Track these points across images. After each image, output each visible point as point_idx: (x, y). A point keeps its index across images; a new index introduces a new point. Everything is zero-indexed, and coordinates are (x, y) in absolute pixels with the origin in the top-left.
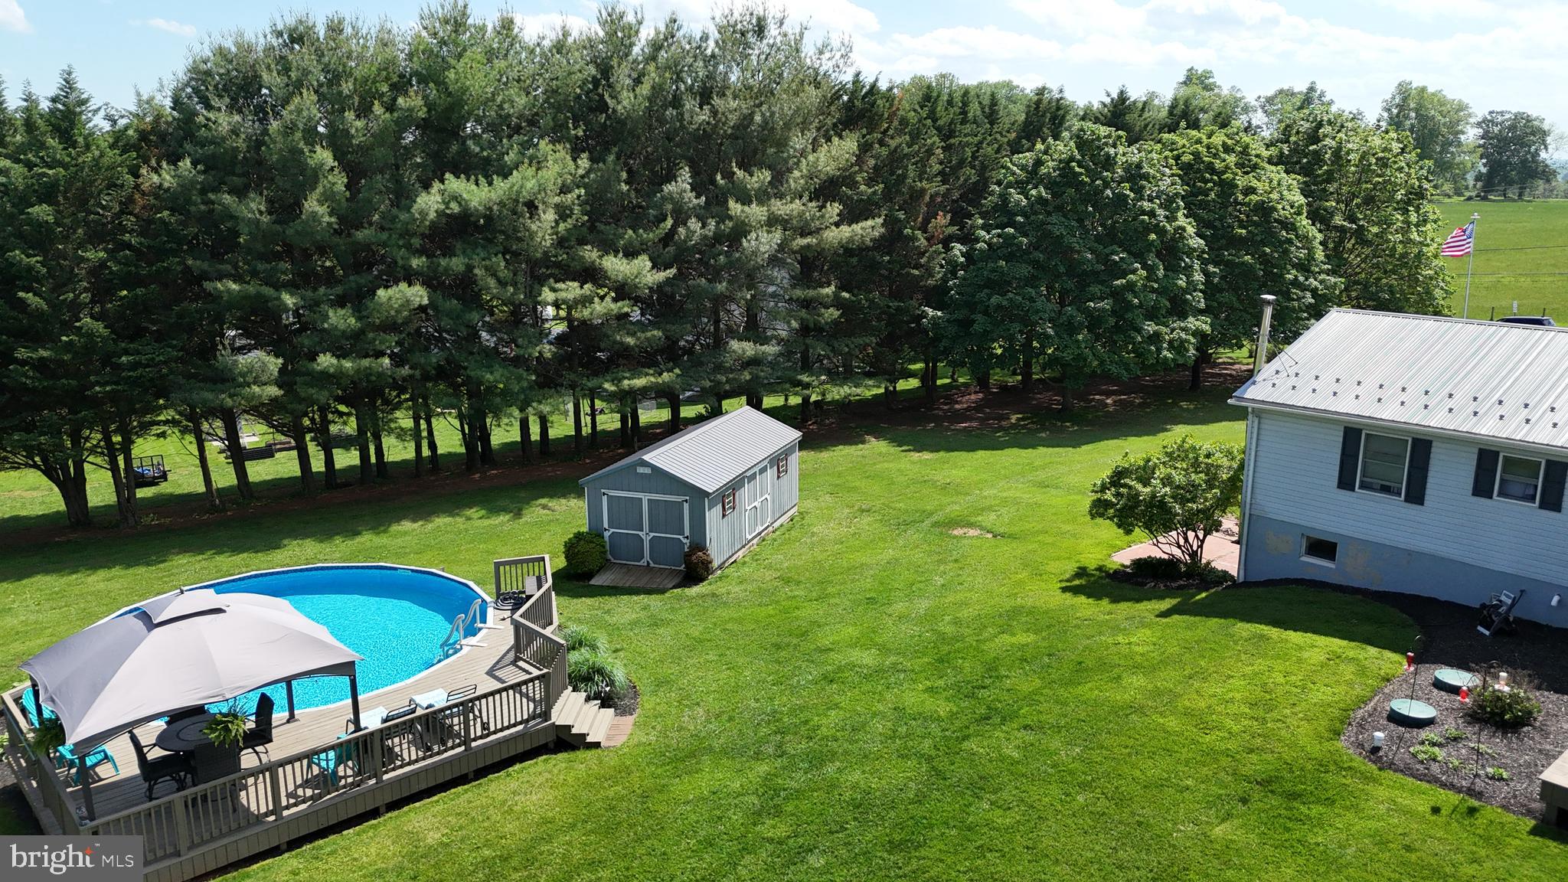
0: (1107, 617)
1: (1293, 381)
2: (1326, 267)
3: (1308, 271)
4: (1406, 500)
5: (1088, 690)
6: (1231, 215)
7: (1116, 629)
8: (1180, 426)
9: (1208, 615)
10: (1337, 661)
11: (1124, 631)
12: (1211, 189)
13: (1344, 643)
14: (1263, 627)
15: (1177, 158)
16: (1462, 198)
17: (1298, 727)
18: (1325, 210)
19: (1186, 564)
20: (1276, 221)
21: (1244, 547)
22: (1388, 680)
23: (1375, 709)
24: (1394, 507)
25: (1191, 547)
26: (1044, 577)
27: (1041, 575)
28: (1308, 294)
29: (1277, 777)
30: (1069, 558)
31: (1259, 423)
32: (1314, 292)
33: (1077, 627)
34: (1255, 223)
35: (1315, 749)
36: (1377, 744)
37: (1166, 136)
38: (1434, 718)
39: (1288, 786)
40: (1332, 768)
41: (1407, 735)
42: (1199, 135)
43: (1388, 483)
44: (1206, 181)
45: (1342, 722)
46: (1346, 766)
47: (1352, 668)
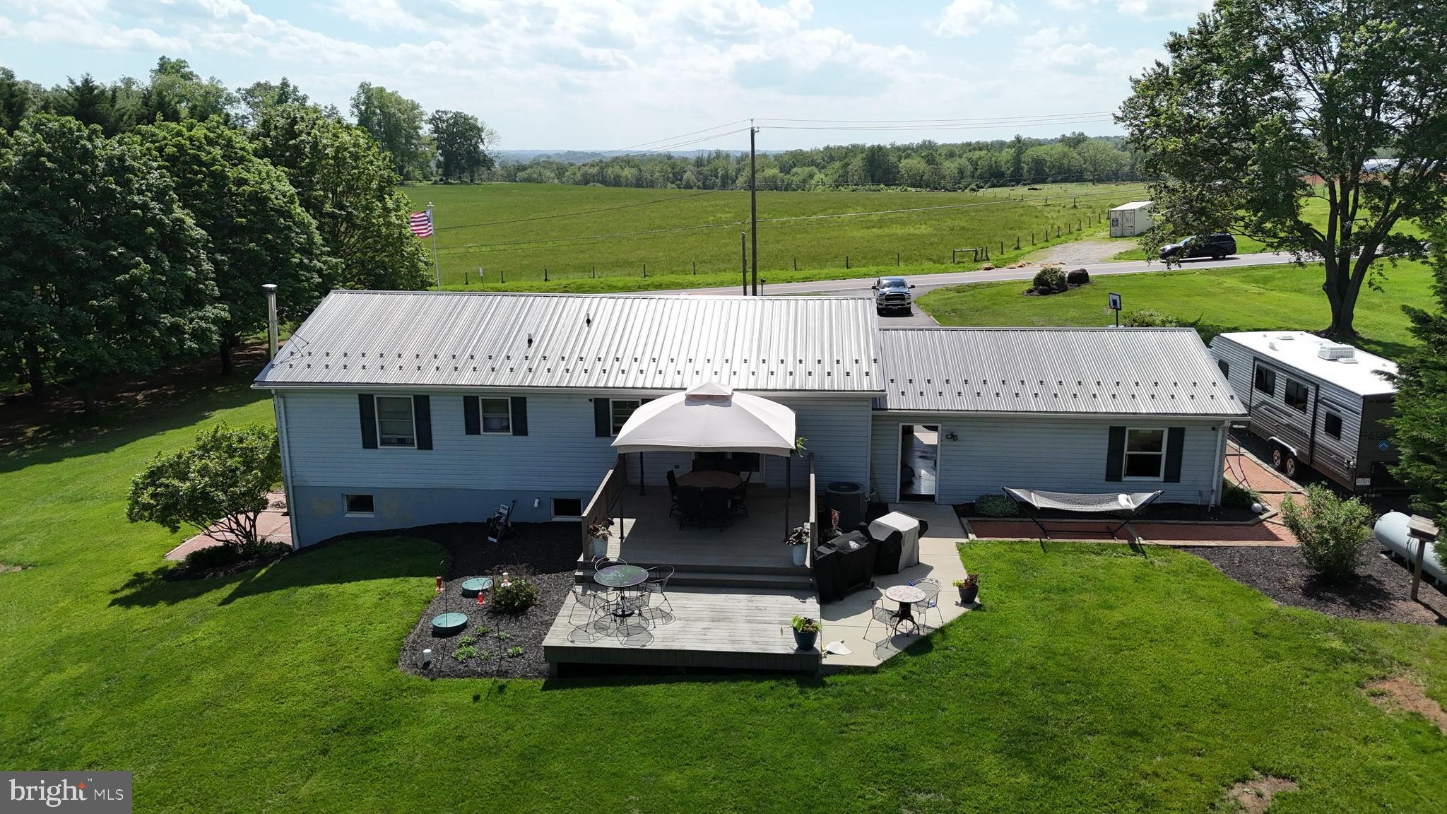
0: (167, 621)
1: (307, 360)
2: (326, 249)
3: (311, 254)
4: (419, 448)
5: (157, 702)
6: (227, 205)
7: (179, 630)
8: (218, 411)
9: (270, 590)
10: (387, 598)
11: (188, 630)
12: (203, 180)
13: (391, 581)
14: (321, 586)
15: (160, 150)
16: (430, 182)
17: (363, 667)
18: (316, 199)
19: (242, 546)
20: (272, 209)
21: (293, 517)
22: (429, 602)
23: (422, 630)
24: (410, 455)
25: (245, 529)
26: (92, 597)
27: (87, 597)
28: (316, 275)
29: (350, 719)
30: (118, 571)
31: (285, 402)
32: (320, 272)
33: (136, 640)
34: (252, 212)
35: (378, 681)
36: (426, 660)
37: (144, 127)
38: (466, 622)
39: (360, 723)
40: (395, 693)
41: (448, 644)
42: (179, 128)
43: (404, 437)
44: (196, 173)
45: (398, 650)
46: (405, 686)
47: (399, 601)
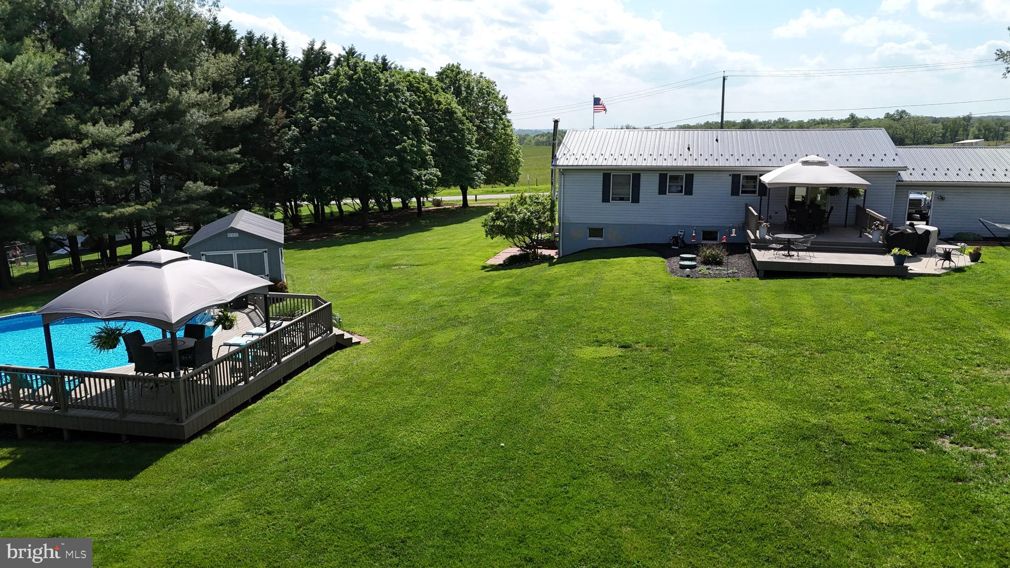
1: (574, 156)
4: (632, 202)
13: (636, 258)
19: (532, 255)
21: (561, 239)
24: (627, 205)
26: (470, 271)
30: (470, 265)
31: (564, 177)
38: (696, 265)
40: (683, 281)
43: (624, 197)
